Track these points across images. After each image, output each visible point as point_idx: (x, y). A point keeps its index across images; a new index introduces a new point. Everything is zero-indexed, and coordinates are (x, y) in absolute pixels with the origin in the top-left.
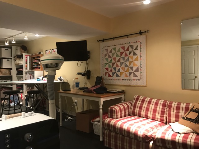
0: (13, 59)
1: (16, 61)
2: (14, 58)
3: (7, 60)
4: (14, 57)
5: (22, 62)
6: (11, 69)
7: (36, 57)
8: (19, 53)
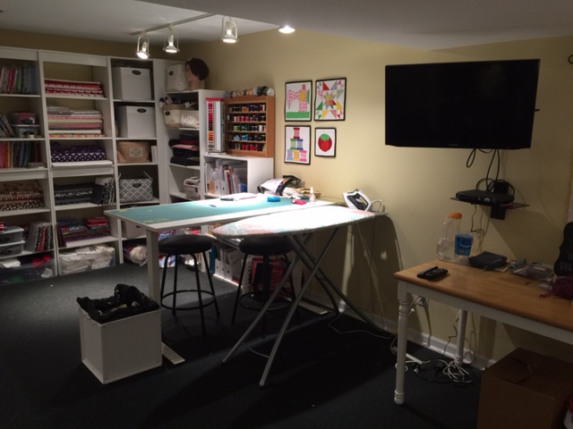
0: (159, 105)
1: (168, 114)
2: (162, 104)
3: (139, 111)
4: (162, 100)
5: (195, 121)
6: (154, 143)
7: (245, 105)
8: (180, 86)
